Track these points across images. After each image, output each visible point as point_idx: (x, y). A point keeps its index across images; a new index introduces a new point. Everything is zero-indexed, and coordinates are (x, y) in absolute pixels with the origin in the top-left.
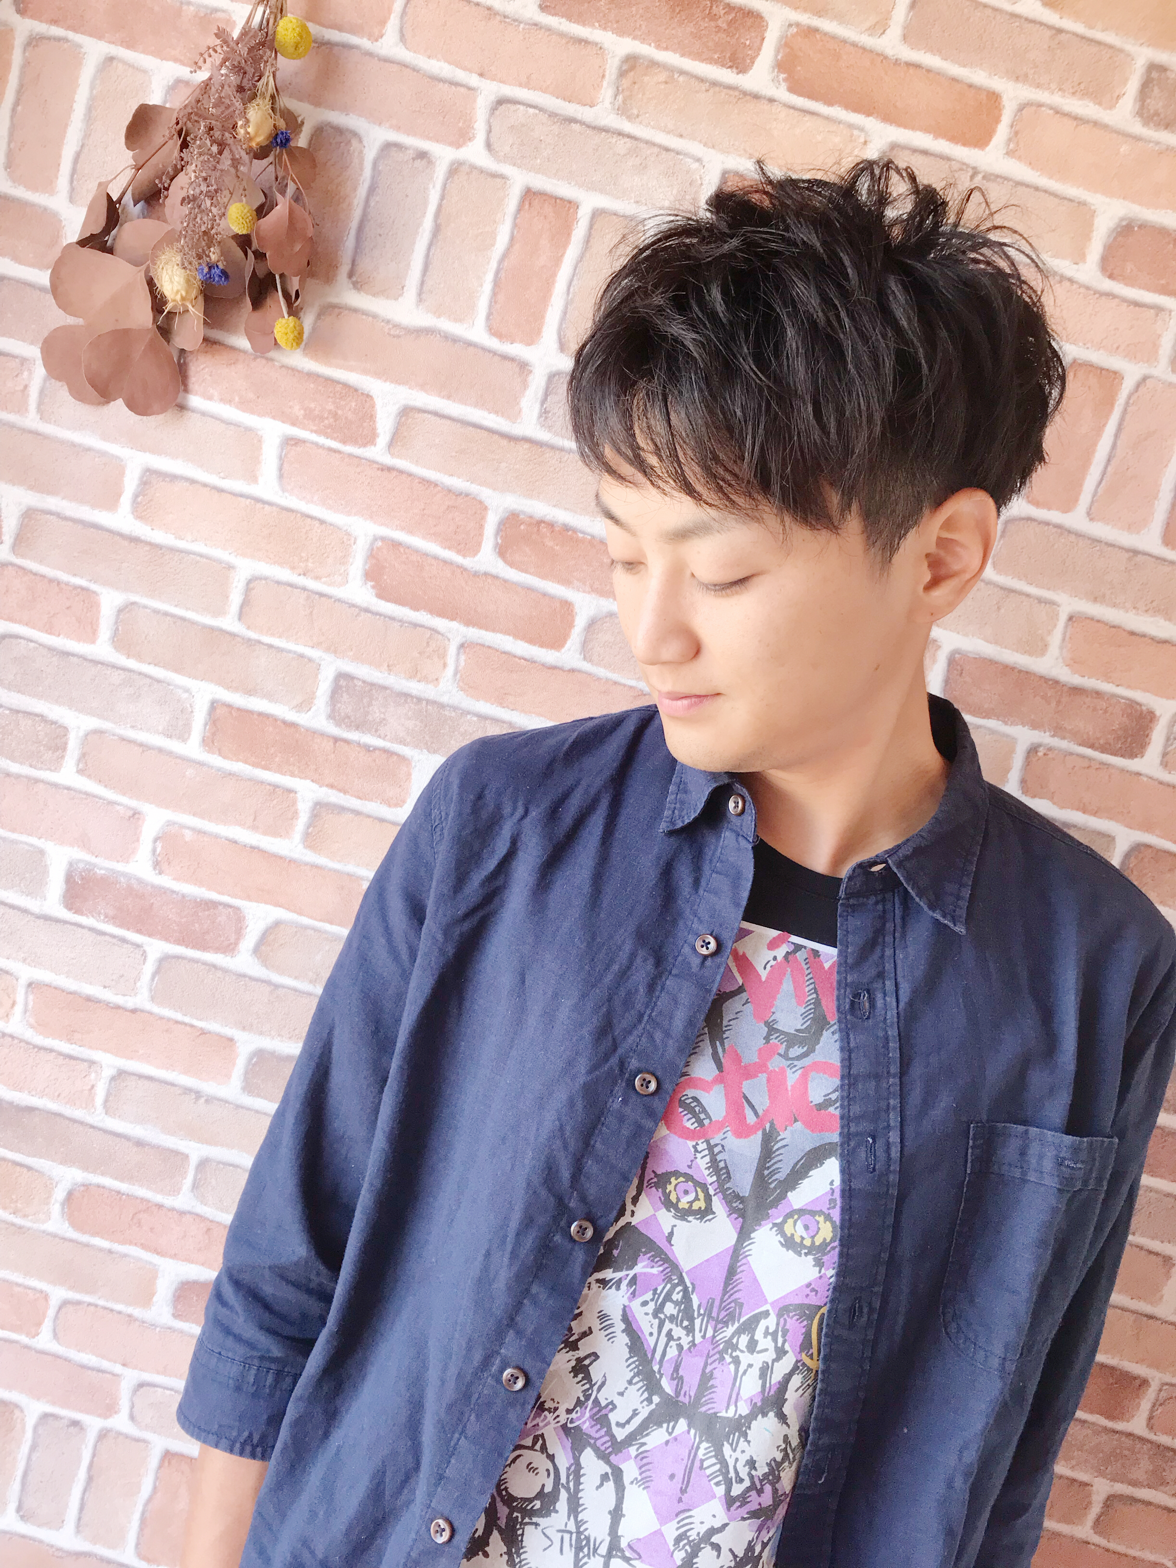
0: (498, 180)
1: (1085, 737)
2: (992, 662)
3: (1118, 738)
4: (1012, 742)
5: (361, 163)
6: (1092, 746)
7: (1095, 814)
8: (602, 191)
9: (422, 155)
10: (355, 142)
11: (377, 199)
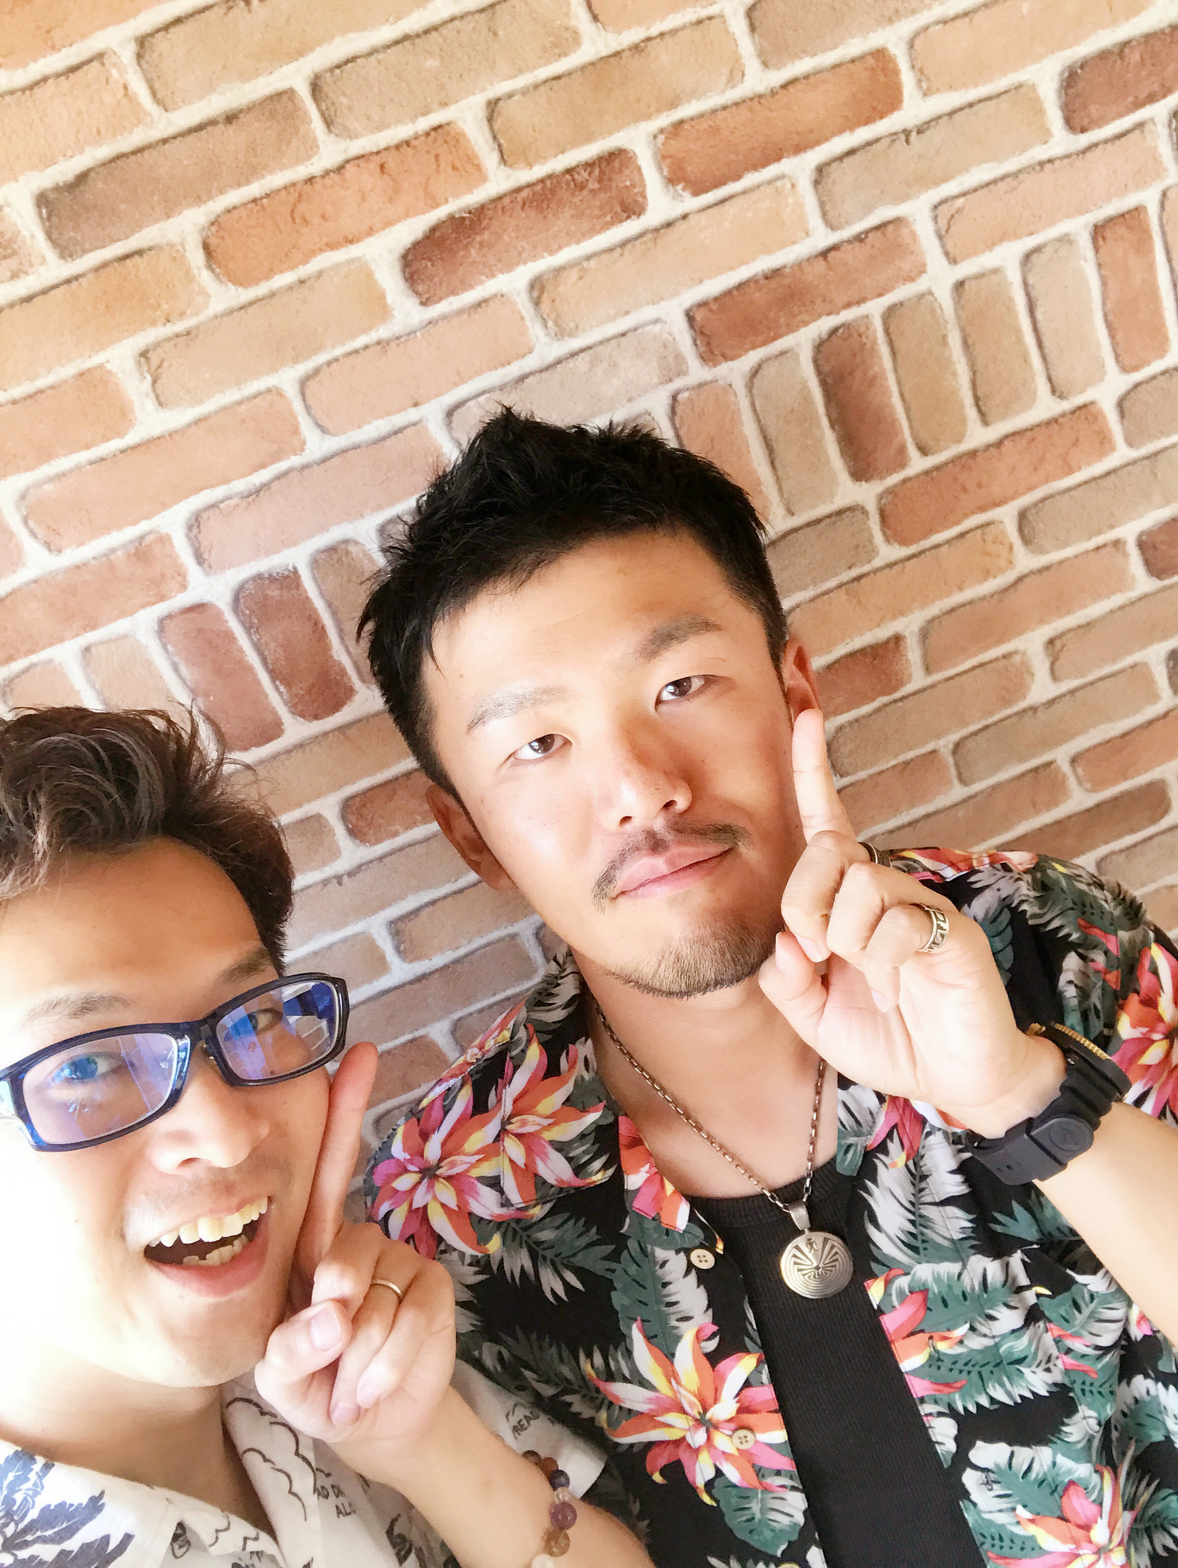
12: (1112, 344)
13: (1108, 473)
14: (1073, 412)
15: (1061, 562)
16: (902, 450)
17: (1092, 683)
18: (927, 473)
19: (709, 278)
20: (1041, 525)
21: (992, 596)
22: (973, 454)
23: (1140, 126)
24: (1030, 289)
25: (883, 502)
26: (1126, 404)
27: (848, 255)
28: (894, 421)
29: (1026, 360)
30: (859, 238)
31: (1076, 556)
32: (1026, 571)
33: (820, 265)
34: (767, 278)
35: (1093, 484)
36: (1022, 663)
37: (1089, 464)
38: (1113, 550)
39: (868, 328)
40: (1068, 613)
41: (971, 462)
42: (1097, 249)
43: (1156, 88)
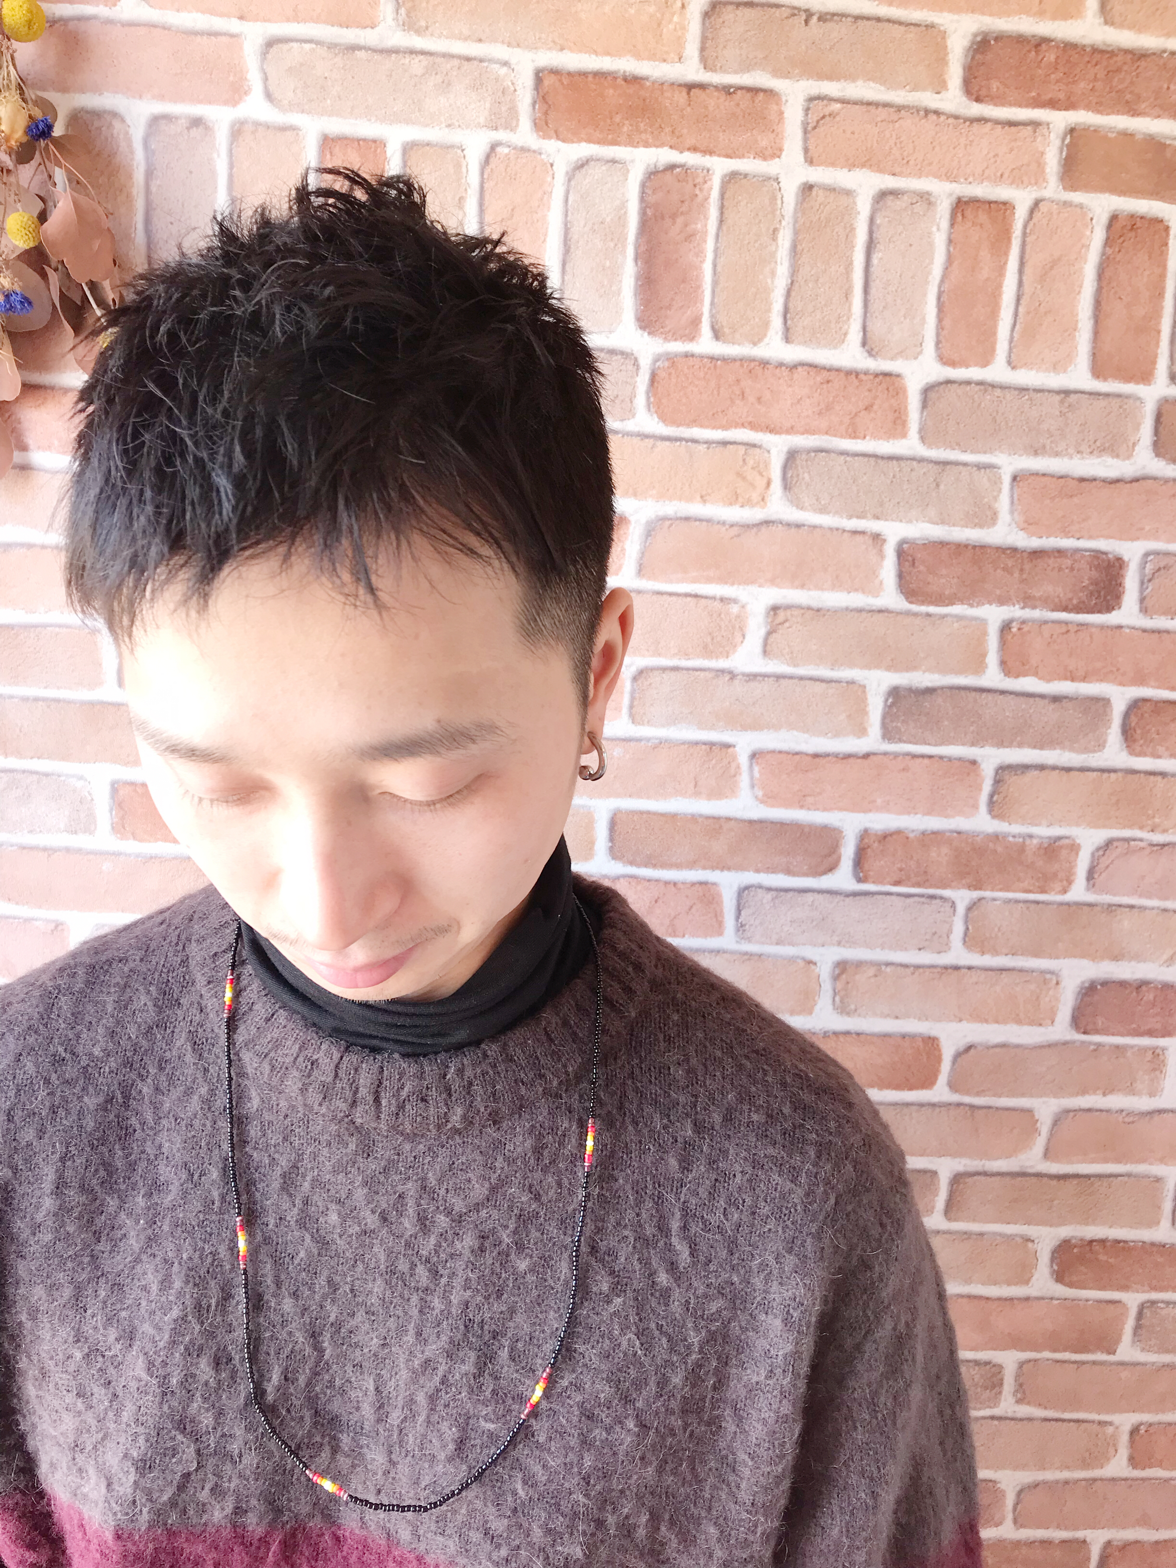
0: (288, 133)
1: (1057, 600)
2: (943, 544)
3: (1092, 593)
4: (982, 623)
5: (130, 145)
6: (1065, 609)
7: (1084, 679)
8: (408, 121)
9: (197, 122)
10: (117, 124)
11: (158, 182)
12: (937, 329)
13: (891, 458)
14: (876, 375)
15: (815, 527)
16: (696, 322)
17: (801, 678)
18: (712, 358)
19: (571, 50)
20: (806, 475)
21: (732, 526)
22: (764, 363)
23: (1035, 124)
24: (875, 228)
25: (658, 364)
26: (932, 395)
27: (713, 102)
28: (699, 287)
29: (848, 295)
30: (728, 90)
31: (831, 529)
32: (773, 517)
33: (681, 97)
34: (625, 80)
35: (872, 460)
36: (738, 617)
37: (875, 437)
38: (871, 542)
39: (705, 182)
40: (802, 586)
41: (759, 370)
42: (952, 225)
43: (1062, 96)
